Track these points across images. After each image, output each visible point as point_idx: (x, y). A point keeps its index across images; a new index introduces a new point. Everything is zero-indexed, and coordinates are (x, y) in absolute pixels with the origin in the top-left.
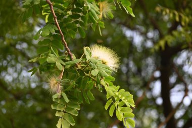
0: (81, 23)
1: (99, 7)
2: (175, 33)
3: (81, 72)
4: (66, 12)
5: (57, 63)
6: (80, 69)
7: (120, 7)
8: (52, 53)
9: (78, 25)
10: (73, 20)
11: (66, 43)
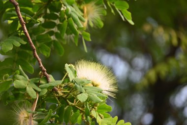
0: (57, 35)
1: (82, 11)
2: (172, 62)
3: (63, 100)
4: (36, 19)
5: (28, 88)
6: (61, 96)
7: (113, 11)
8: (21, 74)
9: (53, 38)
10: (47, 31)
11: (40, 59)
